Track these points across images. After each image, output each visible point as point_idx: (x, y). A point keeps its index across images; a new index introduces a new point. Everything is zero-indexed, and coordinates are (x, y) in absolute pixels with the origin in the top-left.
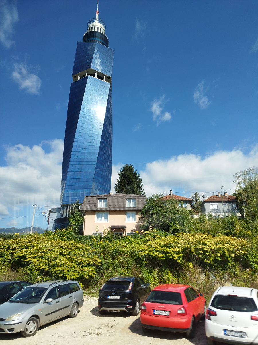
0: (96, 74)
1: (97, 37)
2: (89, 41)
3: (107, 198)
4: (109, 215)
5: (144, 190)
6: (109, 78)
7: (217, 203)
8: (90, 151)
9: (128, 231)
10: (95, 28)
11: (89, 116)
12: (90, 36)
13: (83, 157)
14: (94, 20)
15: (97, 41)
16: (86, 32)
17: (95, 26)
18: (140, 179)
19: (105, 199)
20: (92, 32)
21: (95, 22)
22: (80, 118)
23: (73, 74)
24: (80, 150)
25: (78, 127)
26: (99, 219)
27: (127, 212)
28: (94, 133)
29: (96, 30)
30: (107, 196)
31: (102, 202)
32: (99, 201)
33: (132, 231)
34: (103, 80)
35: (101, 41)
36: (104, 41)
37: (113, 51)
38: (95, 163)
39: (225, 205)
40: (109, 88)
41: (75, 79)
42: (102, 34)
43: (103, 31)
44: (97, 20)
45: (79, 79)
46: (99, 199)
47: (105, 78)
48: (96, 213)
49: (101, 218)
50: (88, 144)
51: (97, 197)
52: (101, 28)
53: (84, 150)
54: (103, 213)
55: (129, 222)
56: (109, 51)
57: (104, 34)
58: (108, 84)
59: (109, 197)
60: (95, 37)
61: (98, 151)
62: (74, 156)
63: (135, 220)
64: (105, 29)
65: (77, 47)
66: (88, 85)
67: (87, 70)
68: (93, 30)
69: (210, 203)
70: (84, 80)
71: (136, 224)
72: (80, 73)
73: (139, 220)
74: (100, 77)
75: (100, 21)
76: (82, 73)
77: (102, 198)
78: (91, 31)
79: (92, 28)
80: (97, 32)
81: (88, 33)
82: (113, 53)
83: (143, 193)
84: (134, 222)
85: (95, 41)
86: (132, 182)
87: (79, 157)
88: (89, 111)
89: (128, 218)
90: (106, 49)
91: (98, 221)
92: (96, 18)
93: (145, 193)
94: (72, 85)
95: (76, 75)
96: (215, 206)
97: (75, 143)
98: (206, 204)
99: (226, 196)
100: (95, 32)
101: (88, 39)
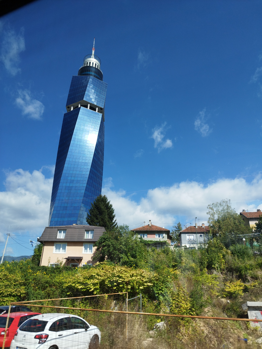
0: (89, 105)
1: (92, 71)
2: (83, 75)
3: (66, 230)
4: (67, 247)
5: (115, 221)
6: (101, 109)
7: (194, 234)
8: (79, 179)
9: (84, 263)
10: (90, 63)
11: (80, 145)
12: (86, 70)
13: (71, 185)
14: (90, 56)
15: (91, 75)
16: (82, 67)
17: (90, 61)
18: (113, 209)
19: (65, 230)
20: (87, 67)
21: (91, 58)
22: (70, 148)
23: (67, 105)
24: (69, 178)
25: (68, 156)
26: (57, 250)
27: (85, 243)
28: (84, 161)
29: (91, 65)
30: (67, 228)
31: (61, 233)
32: (58, 232)
33: (89, 262)
34: (95, 111)
35: (96, 75)
36: (98, 75)
37: (106, 84)
38: (83, 191)
39: (201, 236)
40: (101, 119)
41: (68, 109)
42: (97, 69)
43: (98, 66)
44: (93, 56)
45: (72, 109)
46: (58, 230)
47: (97, 109)
48: (55, 244)
49: (60, 249)
50: (78, 173)
51: (57, 228)
52: (96, 63)
53: (73, 179)
54: (62, 244)
55: (86, 253)
56: (102, 84)
57: (98, 69)
58: (100, 115)
59: (68, 228)
60: (90, 71)
61: (87, 179)
62: (62, 184)
63: (92, 252)
64: (100, 64)
65: (72, 80)
66: (80, 115)
67: (80, 101)
68: (88, 65)
69: (187, 234)
70: (77, 110)
71: (93, 255)
72: (73, 104)
73: (95, 251)
74: (93, 108)
75: (96, 57)
76: (75, 104)
77: (62, 229)
78: (86, 65)
79: (87, 63)
80: (92, 67)
81: (83, 68)
82: (106, 86)
83: (115, 224)
84: (91, 253)
85: (89, 75)
86: (103, 212)
87: (68, 185)
88: (80, 141)
89: (85, 249)
90: (100, 82)
91: (56, 251)
92: (91, 54)
93: (117, 223)
94: (65, 115)
95: (69, 106)
96: (192, 237)
97: (64, 172)
98: (182, 235)
99: (203, 227)
100: (90, 66)
101: (83, 73)
